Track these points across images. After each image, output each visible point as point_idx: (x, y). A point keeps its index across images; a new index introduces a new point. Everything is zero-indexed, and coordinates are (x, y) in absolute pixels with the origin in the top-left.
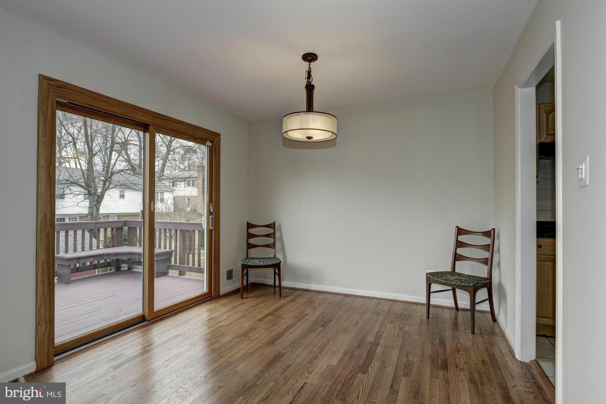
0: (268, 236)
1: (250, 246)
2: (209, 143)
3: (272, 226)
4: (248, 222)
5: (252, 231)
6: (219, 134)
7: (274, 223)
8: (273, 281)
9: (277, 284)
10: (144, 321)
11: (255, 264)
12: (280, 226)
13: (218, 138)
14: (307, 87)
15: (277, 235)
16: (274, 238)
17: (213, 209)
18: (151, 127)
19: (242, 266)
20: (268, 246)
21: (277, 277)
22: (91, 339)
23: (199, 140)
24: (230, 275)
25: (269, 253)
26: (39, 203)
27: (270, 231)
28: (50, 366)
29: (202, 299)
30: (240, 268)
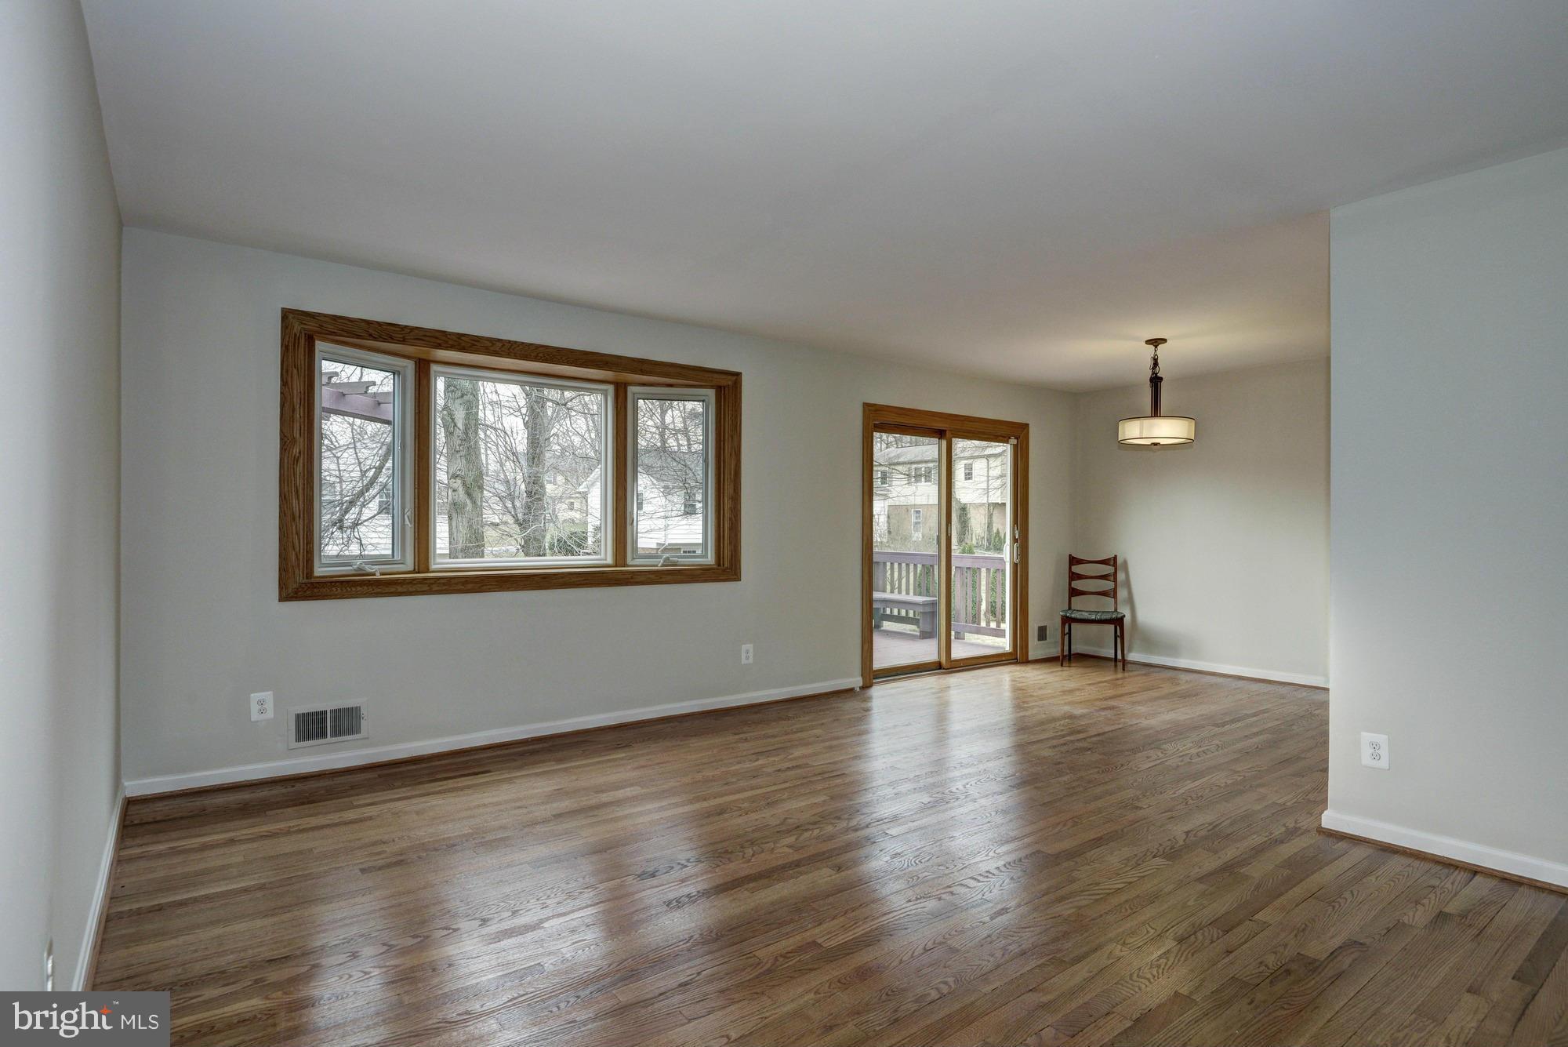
0: (1104, 577)
1: (1074, 593)
2: (1013, 441)
3: (1112, 562)
4: (1070, 555)
5: (1078, 569)
6: (1027, 425)
7: (1115, 558)
8: (1113, 651)
9: (1119, 657)
10: (940, 668)
11: (1082, 617)
12: (1125, 563)
13: (1025, 430)
14: (1151, 380)
15: (1121, 576)
16: (1115, 580)
17: (1019, 536)
18: (947, 432)
19: (1062, 619)
20: (1104, 594)
21: (1119, 640)
22: (894, 673)
23: (1001, 438)
24: (1042, 633)
25: (1108, 604)
26: (865, 527)
27: (1107, 570)
28: (871, 686)
29: (1004, 659)
30: (1059, 621)
